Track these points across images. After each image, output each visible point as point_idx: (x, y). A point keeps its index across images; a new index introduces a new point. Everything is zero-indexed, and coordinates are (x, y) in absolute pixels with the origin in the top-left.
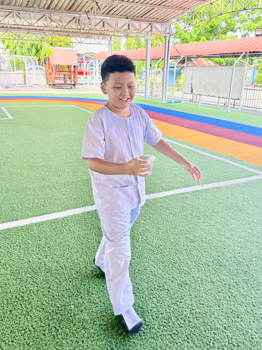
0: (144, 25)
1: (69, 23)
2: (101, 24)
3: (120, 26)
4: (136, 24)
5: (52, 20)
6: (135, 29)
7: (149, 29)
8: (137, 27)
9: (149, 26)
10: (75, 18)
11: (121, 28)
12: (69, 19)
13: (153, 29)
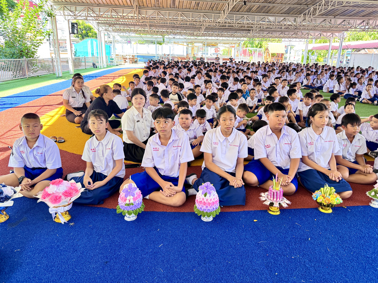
0: (329, 34)
1: (292, 35)
2: (307, 35)
3: (316, 35)
4: (325, 34)
5: (285, 34)
6: (324, 36)
7: (331, 35)
8: (325, 35)
9: (331, 34)
10: (295, 33)
11: (317, 36)
12: (293, 33)
13: (334, 35)
